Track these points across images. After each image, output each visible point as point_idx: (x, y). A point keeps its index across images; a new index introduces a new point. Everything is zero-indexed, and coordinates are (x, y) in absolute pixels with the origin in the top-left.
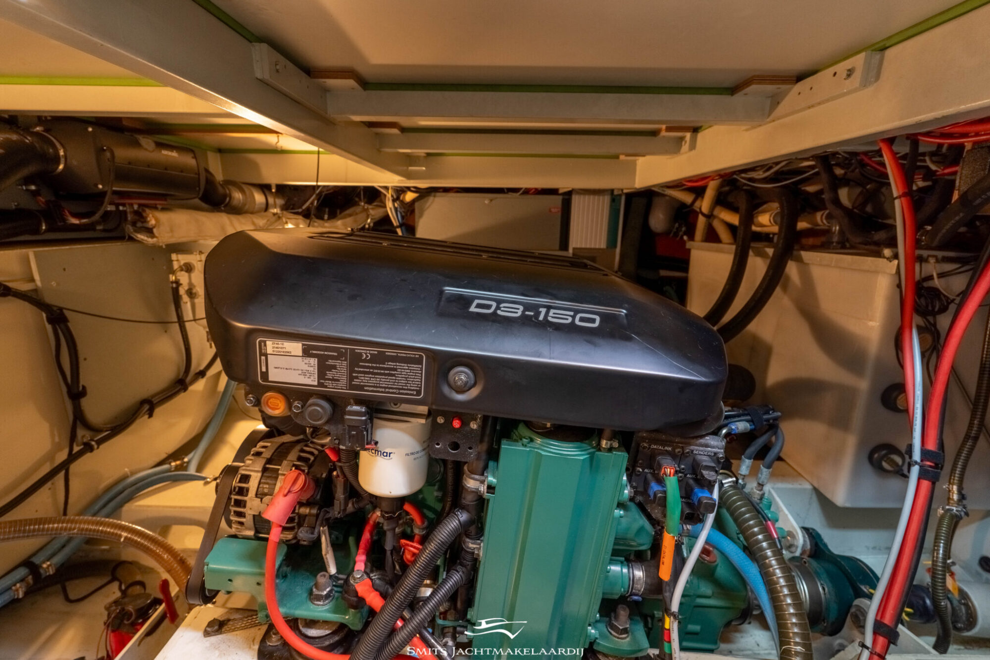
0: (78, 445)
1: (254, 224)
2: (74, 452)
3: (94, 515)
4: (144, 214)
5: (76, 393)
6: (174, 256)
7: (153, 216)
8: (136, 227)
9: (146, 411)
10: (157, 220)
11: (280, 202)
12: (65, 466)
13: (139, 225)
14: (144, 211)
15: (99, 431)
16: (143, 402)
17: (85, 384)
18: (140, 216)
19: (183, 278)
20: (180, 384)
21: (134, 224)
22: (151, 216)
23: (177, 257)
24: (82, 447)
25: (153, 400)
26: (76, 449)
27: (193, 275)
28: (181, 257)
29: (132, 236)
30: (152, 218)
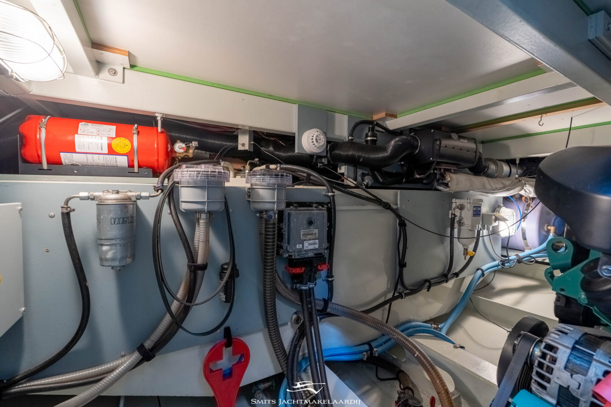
0: (397, 293)
1: (503, 183)
2: (395, 295)
3: (402, 331)
4: (445, 175)
5: (402, 265)
6: (454, 200)
7: (449, 176)
8: (439, 183)
9: (426, 287)
10: (451, 178)
11: (520, 171)
12: (389, 301)
13: (440, 181)
14: (445, 173)
15: (407, 289)
16: (426, 281)
17: (406, 262)
18: (443, 176)
19: (457, 212)
20: (445, 277)
21: (438, 180)
22: (448, 176)
23: (456, 201)
24: (398, 294)
25: (431, 281)
26: (396, 294)
27: (463, 212)
28: (457, 201)
29: (436, 187)
30: (448, 177)
